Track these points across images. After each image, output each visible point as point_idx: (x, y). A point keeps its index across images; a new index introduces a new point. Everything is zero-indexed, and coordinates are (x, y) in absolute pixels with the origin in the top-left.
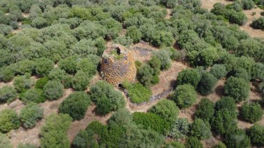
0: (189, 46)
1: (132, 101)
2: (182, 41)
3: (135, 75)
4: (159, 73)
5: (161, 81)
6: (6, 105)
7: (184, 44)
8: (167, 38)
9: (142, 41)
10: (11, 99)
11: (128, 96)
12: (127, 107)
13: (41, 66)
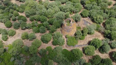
0: (108, 27)
1: (67, 44)
2: (107, 23)
3: (74, 33)
4: (86, 35)
5: (85, 39)
6: (28, 30)
7: (107, 25)
8: (100, 20)
9: (88, 17)
10: (29, 28)
11: (67, 41)
12: (64, 45)
13: (42, 19)
